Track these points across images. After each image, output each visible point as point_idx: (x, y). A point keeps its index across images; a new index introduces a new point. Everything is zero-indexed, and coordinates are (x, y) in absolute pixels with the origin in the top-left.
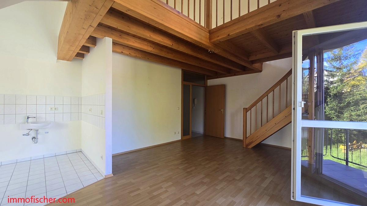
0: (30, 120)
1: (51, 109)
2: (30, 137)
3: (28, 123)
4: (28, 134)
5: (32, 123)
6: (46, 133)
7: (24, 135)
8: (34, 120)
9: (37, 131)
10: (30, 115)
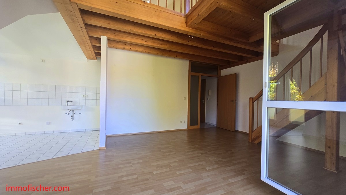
0: (69, 103)
1: (83, 96)
2: (70, 116)
3: (68, 105)
4: (69, 114)
5: (70, 105)
6: (80, 113)
7: (66, 114)
8: (72, 104)
9: (73, 111)
10: (69, 100)
